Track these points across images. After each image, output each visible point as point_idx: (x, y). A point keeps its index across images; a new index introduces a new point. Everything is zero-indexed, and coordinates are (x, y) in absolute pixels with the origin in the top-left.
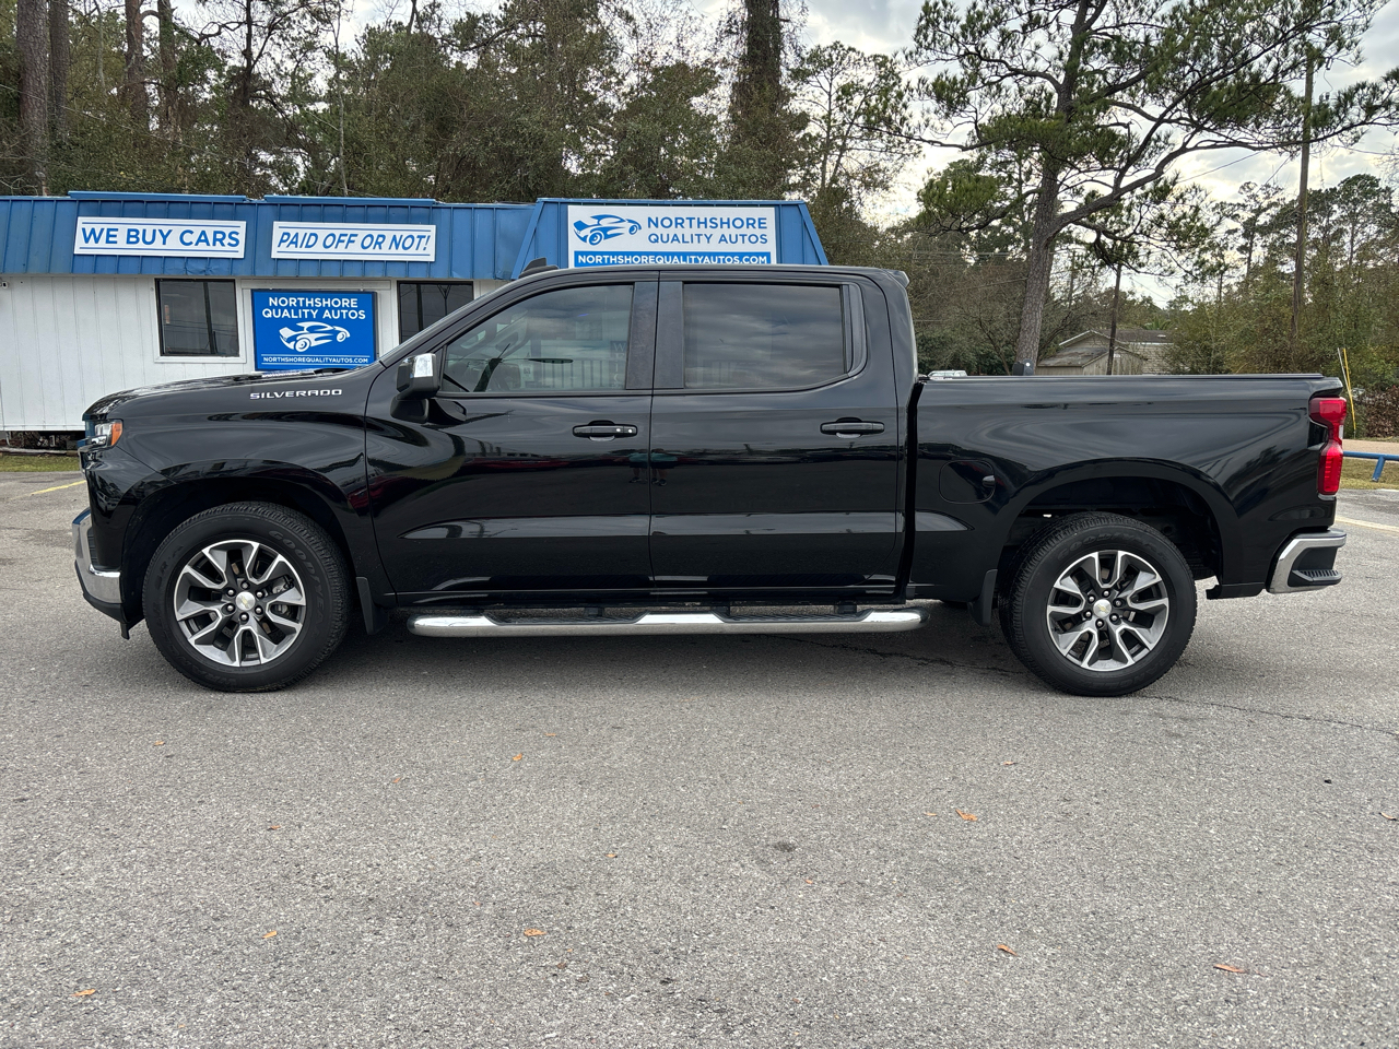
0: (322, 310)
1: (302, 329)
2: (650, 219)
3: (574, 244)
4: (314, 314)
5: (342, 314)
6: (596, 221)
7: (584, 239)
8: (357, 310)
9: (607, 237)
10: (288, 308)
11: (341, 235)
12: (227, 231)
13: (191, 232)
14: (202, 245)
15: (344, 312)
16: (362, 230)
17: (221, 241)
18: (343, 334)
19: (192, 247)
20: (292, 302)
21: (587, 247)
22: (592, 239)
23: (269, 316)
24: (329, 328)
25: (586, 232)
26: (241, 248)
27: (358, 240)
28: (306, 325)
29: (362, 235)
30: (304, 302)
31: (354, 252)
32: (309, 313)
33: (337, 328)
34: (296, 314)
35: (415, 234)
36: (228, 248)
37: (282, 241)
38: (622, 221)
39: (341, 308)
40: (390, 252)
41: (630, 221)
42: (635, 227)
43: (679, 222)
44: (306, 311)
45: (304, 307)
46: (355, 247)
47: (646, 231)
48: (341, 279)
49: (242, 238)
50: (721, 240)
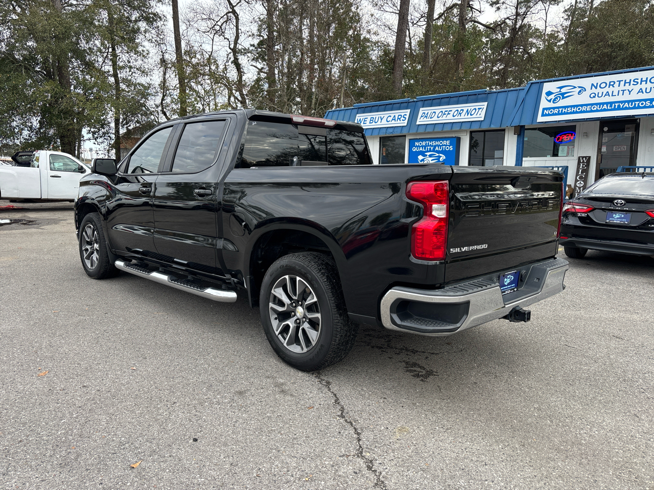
0: (435, 147)
1: (426, 155)
2: (593, 85)
3: (544, 103)
4: (432, 148)
5: (443, 148)
6: (559, 90)
7: (549, 101)
8: (449, 146)
9: (564, 98)
10: (422, 146)
11: (446, 111)
12: (403, 114)
13: (390, 116)
14: (393, 121)
15: (444, 147)
16: (453, 108)
17: (400, 119)
18: (443, 157)
19: (390, 123)
20: (424, 143)
21: (551, 105)
22: (554, 100)
23: (415, 150)
24: (437, 155)
25: (552, 97)
26: (406, 121)
27: (452, 113)
28: (428, 154)
29: (454, 110)
30: (428, 143)
31: (449, 119)
32: (430, 148)
33: (441, 155)
34: (425, 149)
35: (477, 108)
36: (402, 122)
37: (422, 116)
38: (575, 87)
39: (443, 145)
40: (465, 117)
41: (579, 87)
42: (582, 89)
43: (612, 84)
44: (429, 147)
45: (428, 146)
46: (450, 116)
47: (589, 91)
48: (442, 132)
49: (407, 117)
50: (639, 92)
